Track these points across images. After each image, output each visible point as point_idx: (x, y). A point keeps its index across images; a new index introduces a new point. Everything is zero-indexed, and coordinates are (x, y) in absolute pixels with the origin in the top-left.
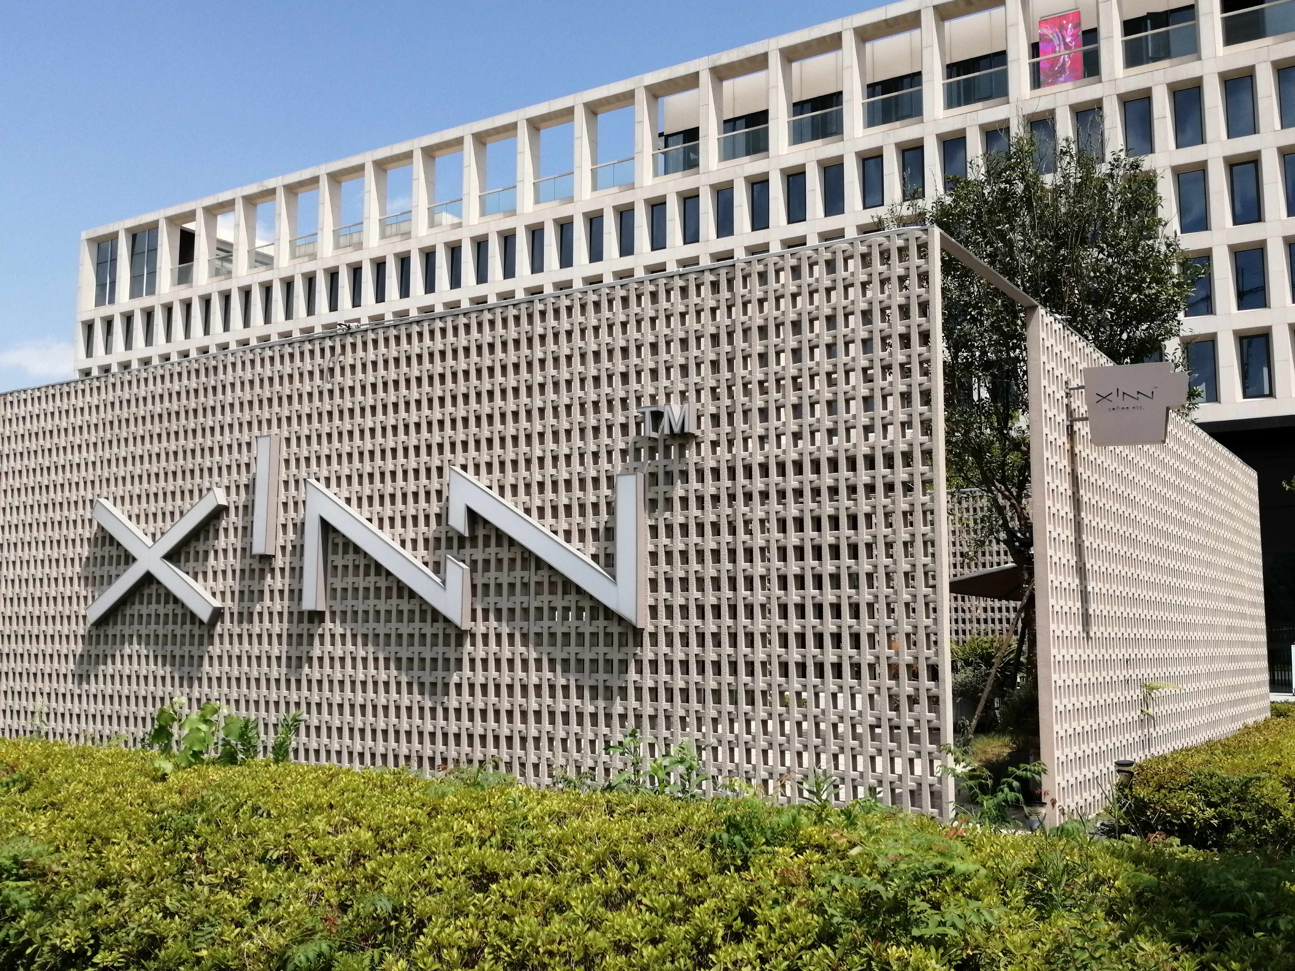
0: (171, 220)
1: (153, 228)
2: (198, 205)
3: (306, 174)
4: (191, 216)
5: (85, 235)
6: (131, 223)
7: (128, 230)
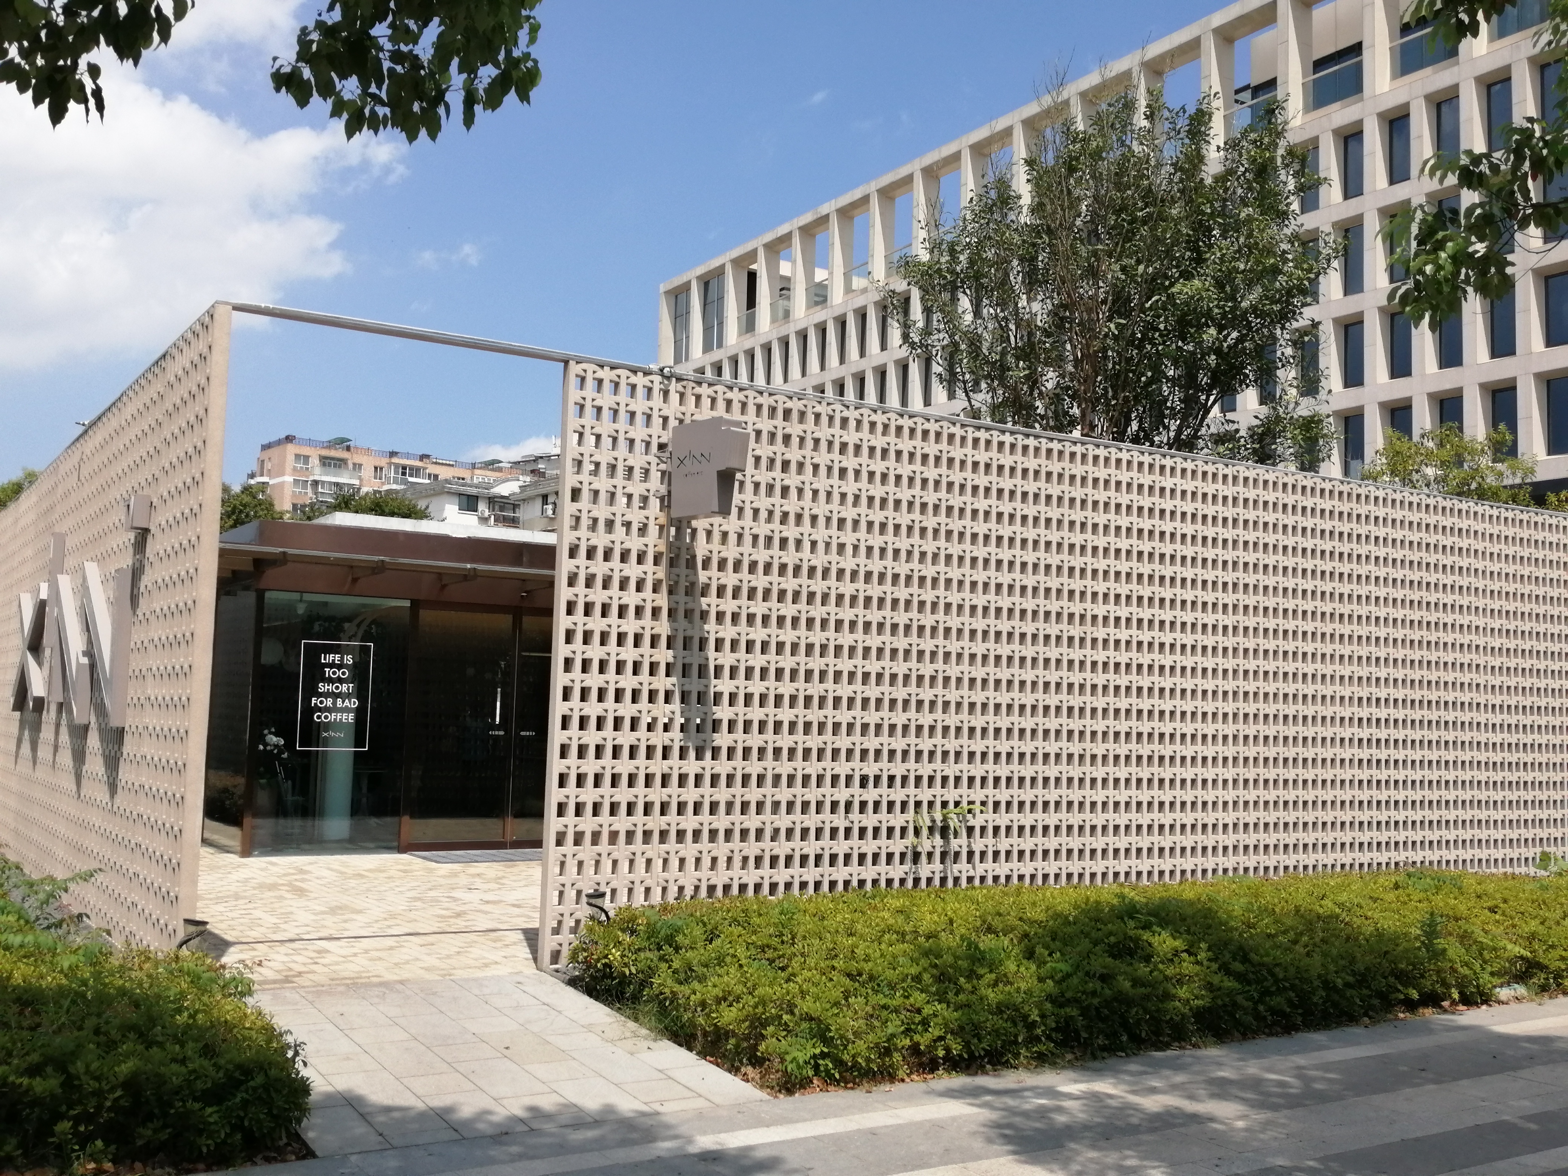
0: (736, 262)
1: (719, 272)
2: (758, 243)
3: (857, 194)
4: (752, 256)
5: (663, 288)
6: (700, 270)
7: (699, 278)
